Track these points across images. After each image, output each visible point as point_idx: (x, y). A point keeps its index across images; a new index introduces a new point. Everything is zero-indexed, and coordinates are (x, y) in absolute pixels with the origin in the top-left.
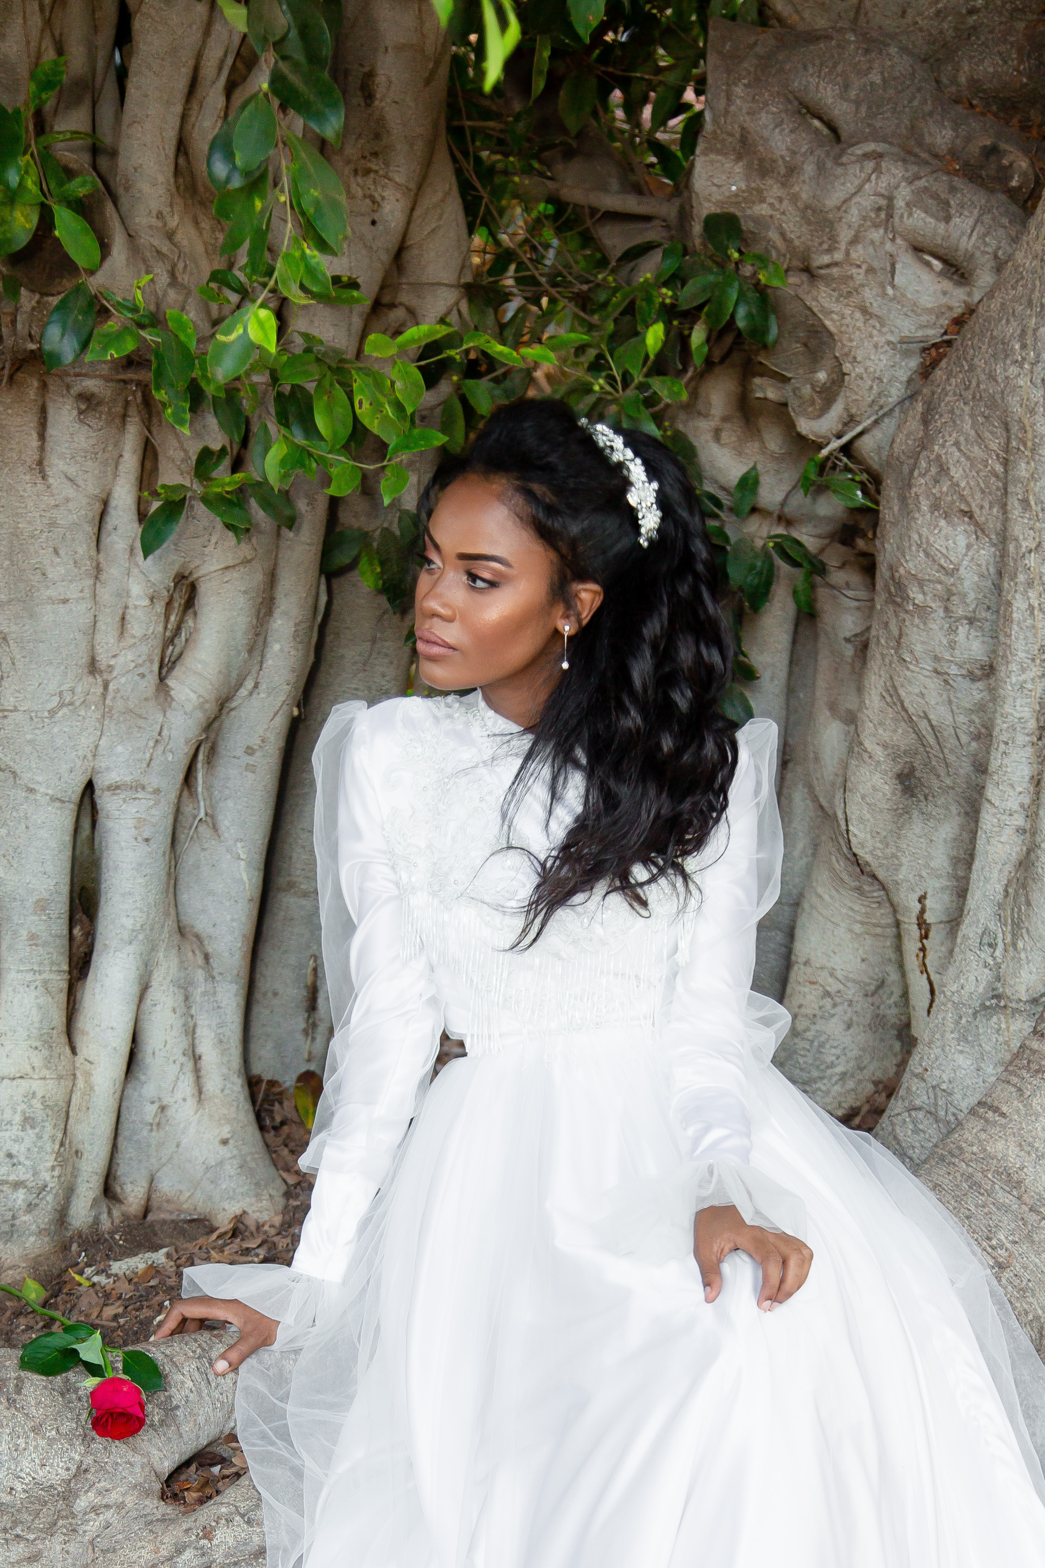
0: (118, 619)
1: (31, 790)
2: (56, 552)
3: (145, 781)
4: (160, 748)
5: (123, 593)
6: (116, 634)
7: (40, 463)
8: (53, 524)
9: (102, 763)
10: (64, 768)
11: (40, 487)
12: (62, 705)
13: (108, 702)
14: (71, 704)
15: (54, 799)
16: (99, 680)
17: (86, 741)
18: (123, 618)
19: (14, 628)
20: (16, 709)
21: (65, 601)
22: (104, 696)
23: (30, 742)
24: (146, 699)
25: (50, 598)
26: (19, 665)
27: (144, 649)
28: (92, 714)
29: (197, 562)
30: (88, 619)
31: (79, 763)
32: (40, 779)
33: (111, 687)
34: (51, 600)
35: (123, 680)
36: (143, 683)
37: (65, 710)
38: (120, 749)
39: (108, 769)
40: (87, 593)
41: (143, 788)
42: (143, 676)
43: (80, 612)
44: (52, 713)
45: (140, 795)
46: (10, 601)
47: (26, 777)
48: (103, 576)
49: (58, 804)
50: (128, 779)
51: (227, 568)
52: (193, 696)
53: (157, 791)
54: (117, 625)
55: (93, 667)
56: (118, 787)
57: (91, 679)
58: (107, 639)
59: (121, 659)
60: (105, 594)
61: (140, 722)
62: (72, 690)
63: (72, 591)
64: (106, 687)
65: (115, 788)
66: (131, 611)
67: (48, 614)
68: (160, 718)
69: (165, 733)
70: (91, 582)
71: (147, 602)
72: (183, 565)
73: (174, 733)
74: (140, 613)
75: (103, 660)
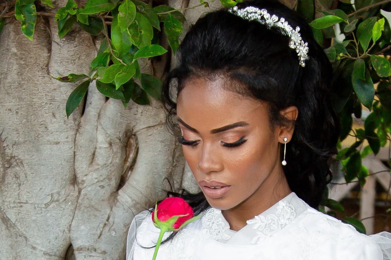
0: (90, 154)
1: (34, 248)
2: (54, 115)
3: (97, 246)
4: (107, 228)
5: (93, 140)
6: (88, 163)
7: (47, 65)
8: (53, 100)
9: (74, 235)
10: (52, 236)
11: (47, 79)
12: (52, 201)
13: (80, 201)
14: (57, 201)
15: (45, 254)
16: (76, 188)
17: (64, 222)
18: (94, 154)
19: (27, 157)
20: (27, 203)
21: (57, 143)
22: (78, 197)
23: (35, 221)
24: (103, 200)
25: (48, 141)
26: (29, 178)
27: (104, 172)
28: (69, 207)
29: (134, 124)
30: (70, 153)
31: (61, 234)
32: (38, 242)
33: (83, 192)
34: (50, 143)
35: (89, 189)
36: (102, 192)
37: (54, 204)
38: (83, 227)
39: (77, 238)
40: (70, 139)
41: (95, 250)
42: (103, 187)
43: (66, 150)
44: (47, 205)
45: (94, 254)
46: (25, 142)
47: (32, 240)
48: (81, 130)
49: (47, 257)
50: (87, 244)
51: (149, 127)
52: (129, 200)
53: (104, 252)
54: (89, 158)
55: (74, 180)
56: (81, 249)
57: (71, 187)
58: (82, 166)
59: (89, 177)
60: (82, 140)
61: (97, 213)
62: (59, 193)
63: (62, 137)
64: (80, 192)
65: (80, 249)
66: (98, 150)
67: (47, 150)
68: (108, 211)
69: (111, 219)
70: (73, 133)
71: (107, 145)
72: (128, 125)
73: (116, 220)
74: (102, 152)
75: (80, 177)
